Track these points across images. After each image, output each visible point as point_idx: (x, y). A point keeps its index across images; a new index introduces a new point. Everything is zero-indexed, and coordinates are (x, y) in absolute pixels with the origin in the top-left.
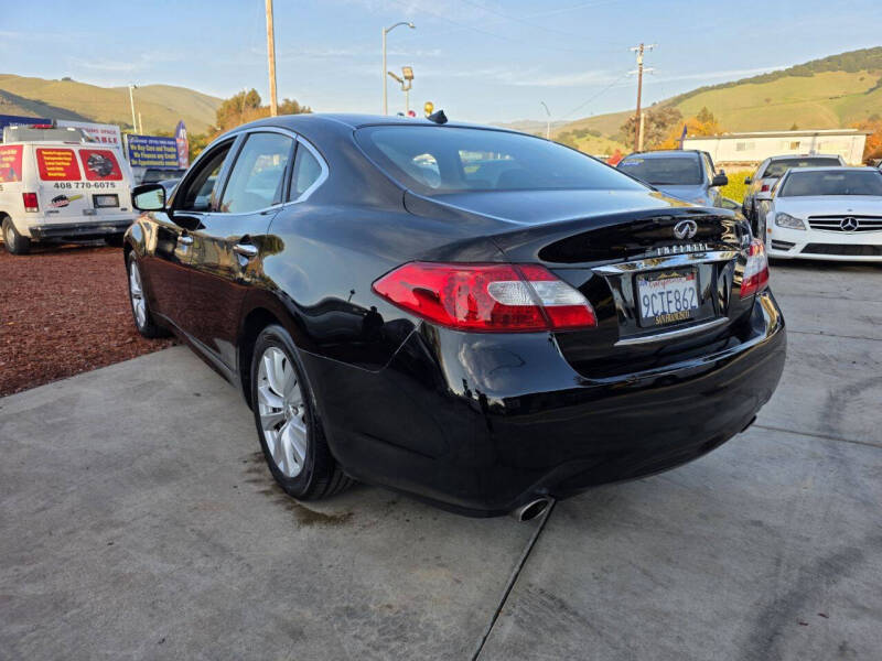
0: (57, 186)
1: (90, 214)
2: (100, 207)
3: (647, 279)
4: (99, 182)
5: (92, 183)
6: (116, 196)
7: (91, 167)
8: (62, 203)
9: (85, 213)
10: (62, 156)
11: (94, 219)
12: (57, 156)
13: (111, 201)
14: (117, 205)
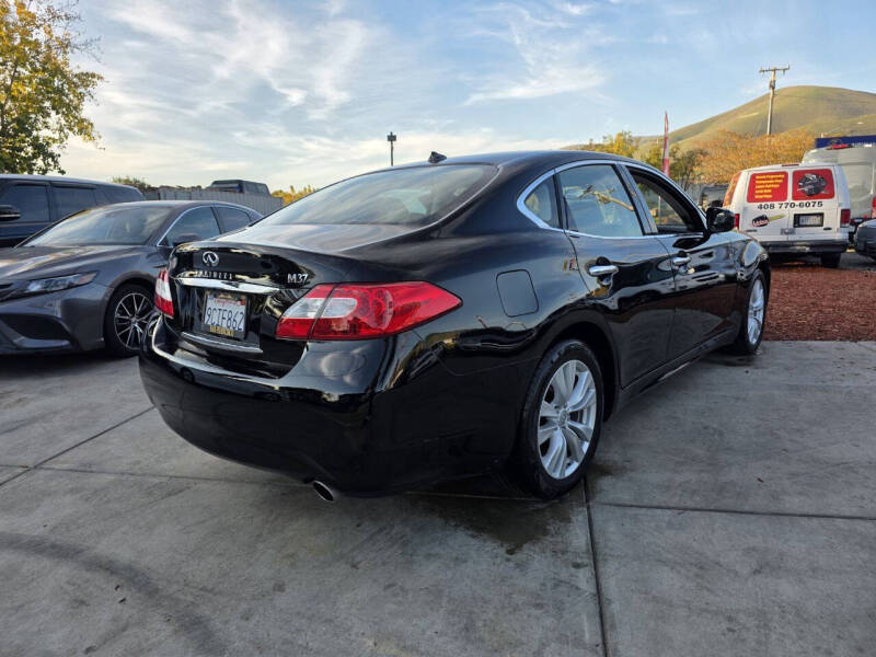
0: (760, 207)
1: (787, 234)
2: (800, 226)
3: (215, 296)
4: (805, 202)
5: (797, 203)
6: (821, 215)
7: (800, 187)
8: (761, 222)
9: (783, 232)
10: (774, 179)
11: (791, 238)
12: (768, 179)
13: (816, 220)
14: (821, 225)
